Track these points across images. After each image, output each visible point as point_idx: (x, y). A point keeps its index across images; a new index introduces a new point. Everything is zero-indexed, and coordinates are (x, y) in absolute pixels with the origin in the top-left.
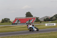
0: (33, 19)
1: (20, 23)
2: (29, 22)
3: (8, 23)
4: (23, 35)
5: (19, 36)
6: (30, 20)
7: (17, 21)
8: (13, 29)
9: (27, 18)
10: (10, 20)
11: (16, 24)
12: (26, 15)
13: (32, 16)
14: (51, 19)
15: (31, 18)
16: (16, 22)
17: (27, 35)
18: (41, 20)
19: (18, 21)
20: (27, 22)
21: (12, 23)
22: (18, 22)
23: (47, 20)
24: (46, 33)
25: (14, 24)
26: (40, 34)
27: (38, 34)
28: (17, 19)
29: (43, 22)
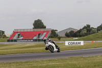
0: (45, 33)
1: (22, 40)
2: (39, 37)
3: (2, 38)
4: (19, 61)
5: (11, 63)
6: (39, 35)
7: (17, 35)
8: (6, 51)
9: (36, 30)
10: (5, 34)
11: (15, 41)
12: (34, 24)
13: (45, 27)
14: (78, 34)
15: (42, 30)
16: (15, 38)
17: (25, 62)
18: (60, 35)
19: (19, 35)
20: (35, 38)
21: (8, 39)
22: (18, 37)
23: (72, 34)
24: (62, 59)
25: (12, 41)
26: (50, 60)
27: (46, 61)
28: (17, 32)
29: (64, 39)
